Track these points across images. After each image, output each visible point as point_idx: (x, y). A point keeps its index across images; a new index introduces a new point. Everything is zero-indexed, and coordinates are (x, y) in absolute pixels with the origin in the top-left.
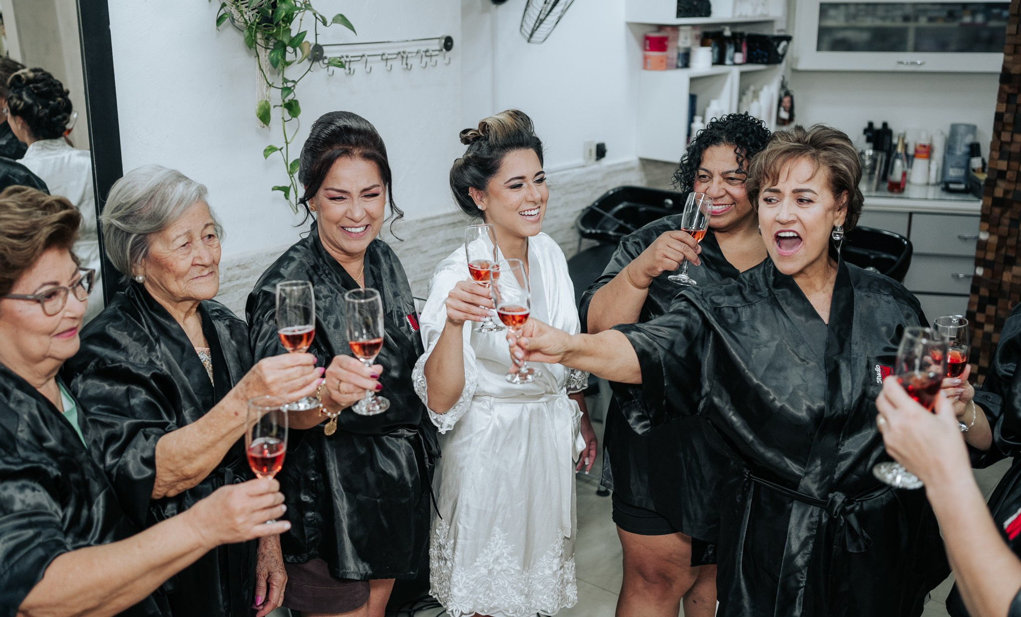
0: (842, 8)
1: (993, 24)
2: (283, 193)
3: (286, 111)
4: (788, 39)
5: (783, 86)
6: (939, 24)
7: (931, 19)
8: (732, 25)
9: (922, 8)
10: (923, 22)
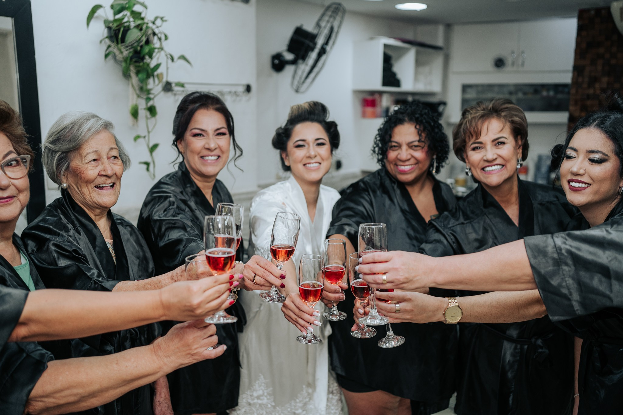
0: (474, 88)
1: (560, 96)
2: (145, 166)
3: (148, 114)
4: (444, 104)
6: (529, 96)
7: (525, 93)
8: (413, 94)
9: (519, 88)
10: (520, 95)
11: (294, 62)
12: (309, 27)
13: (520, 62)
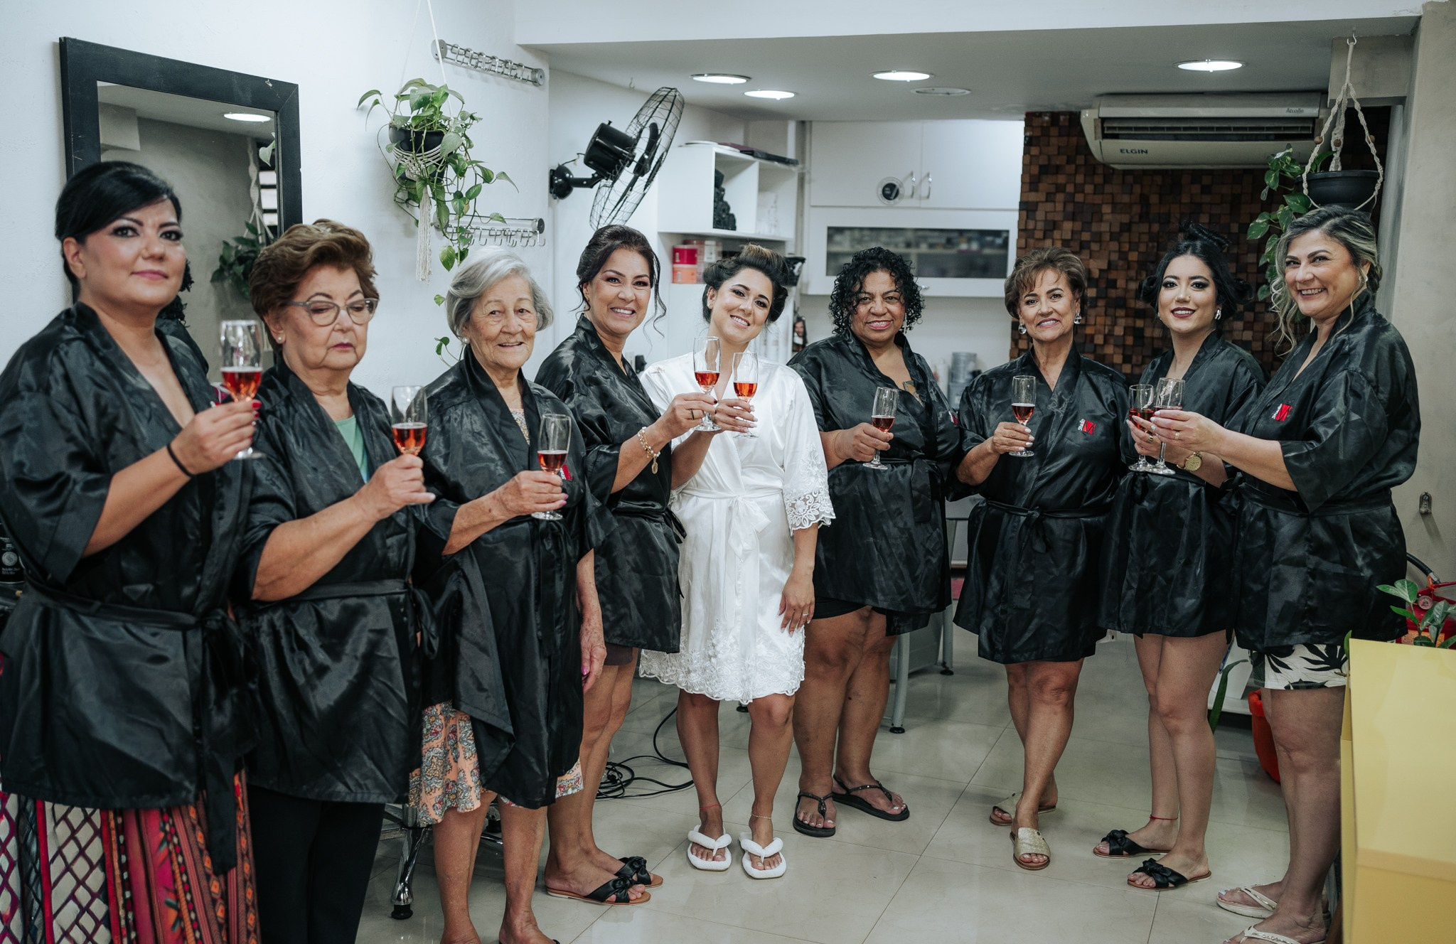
0: (847, 233)
1: (987, 251)
4: (803, 260)
5: (795, 312)
6: (939, 251)
7: (931, 246)
9: (922, 234)
10: (924, 248)
11: (590, 183)
12: (624, 125)
13: (925, 193)
